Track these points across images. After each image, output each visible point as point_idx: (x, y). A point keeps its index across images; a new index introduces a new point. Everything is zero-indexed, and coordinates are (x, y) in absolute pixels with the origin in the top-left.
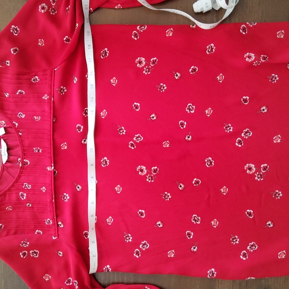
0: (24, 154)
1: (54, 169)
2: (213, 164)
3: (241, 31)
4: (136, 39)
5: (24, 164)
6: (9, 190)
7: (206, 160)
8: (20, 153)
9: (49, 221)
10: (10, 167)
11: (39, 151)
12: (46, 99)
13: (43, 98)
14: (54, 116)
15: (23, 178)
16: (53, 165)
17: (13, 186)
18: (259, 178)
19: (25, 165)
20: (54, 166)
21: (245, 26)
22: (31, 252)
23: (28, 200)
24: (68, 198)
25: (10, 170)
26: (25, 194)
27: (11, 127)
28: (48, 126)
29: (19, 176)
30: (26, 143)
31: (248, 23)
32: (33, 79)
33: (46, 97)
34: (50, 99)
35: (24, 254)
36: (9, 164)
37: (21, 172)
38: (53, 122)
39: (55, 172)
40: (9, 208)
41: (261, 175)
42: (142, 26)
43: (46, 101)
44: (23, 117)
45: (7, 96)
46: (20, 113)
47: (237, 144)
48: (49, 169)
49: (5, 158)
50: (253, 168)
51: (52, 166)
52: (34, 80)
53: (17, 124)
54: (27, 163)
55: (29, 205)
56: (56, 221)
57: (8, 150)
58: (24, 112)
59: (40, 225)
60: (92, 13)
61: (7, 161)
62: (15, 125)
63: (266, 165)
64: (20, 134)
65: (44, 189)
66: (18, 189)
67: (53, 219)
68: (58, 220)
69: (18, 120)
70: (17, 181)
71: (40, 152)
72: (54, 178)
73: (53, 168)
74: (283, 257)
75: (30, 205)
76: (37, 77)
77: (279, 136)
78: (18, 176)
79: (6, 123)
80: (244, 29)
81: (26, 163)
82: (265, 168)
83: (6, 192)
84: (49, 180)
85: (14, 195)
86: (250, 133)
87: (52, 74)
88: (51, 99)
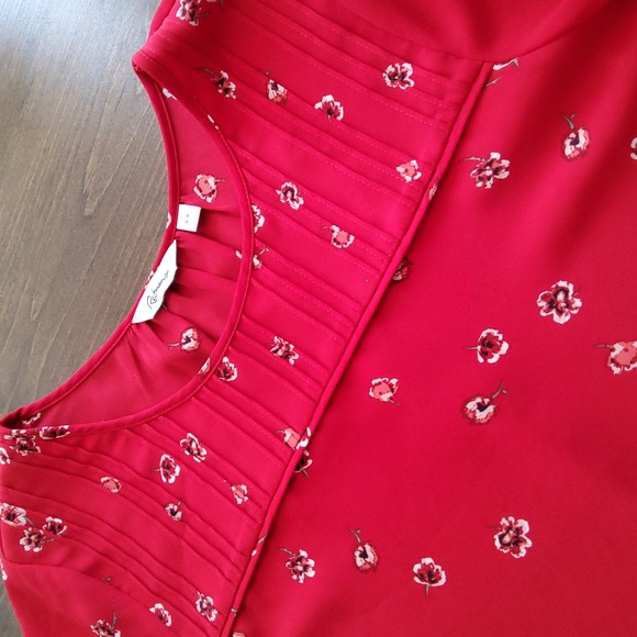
0: (234, 341)
1: (307, 448)
5: (218, 369)
6: (134, 426)
9: (210, 608)
11: (287, 355)
12: (408, 179)
13: (400, 169)
14: (406, 260)
15: (191, 413)
16: (309, 433)
17: (150, 419)
19: (219, 375)
20: (311, 440)
23: (177, 494)
24: (310, 573)
26: (177, 470)
27: (231, 218)
28: (364, 288)
29: (184, 401)
30: (263, 302)
32: (390, 69)
33: (409, 172)
34: (422, 185)
37: (195, 391)
38: (393, 282)
39: (303, 461)
40: (110, 483)
43: (404, 191)
44: (295, 206)
45: (272, 94)
46: (289, 185)
51: (303, 435)
52: (392, 77)
53: (262, 221)
54: (228, 373)
55: (174, 513)
56: (230, 621)
57: (174, 289)
58: (306, 191)
62: (255, 222)
64: (256, 262)
65: (241, 494)
67: (224, 611)
68: (239, 626)
69: (275, 209)
71: (292, 361)
72: (293, 480)
73: (304, 443)
75: (179, 515)
76: (408, 66)
78: (183, 397)
79: (219, 192)
81: (226, 371)
85: (145, 452)
87: (474, 80)
88: (426, 188)
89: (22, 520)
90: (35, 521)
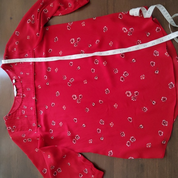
0: (23, 92)
1: (35, 98)
2: (109, 92)
3: (119, 17)
4: (69, 30)
5: (23, 96)
6: (18, 109)
7: (105, 90)
8: (21, 91)
10: (18, 98)
12: (31, 64)
14: (35, 72)
15: (23, 103)
17: (19, 107)
18: (133, 99)
21: (121, 14)
22: (28, 139)
23: (26, 114)
24: (42, 113)
25: (18, 100)
26: (24, 111)
27: (17, 79)
28: (32, 77)
29: (22, 103)
30: (24, 86)
31: (123, 12)
32: (25, 55)
35: (25, 141)
36: (17, 97)
37: (22, 100)
38: (34, 75)
39: (36, 100)
40: (18, 118)
41: (135, 98)
42: (70, 23)
44: (22, 74)
45: (16, 65)
46: (21, 72)
47: (121, 80)
48: (33, 98)
49: (15, 94)
50: (130, 93)
51: (34, 97)
53: (20, 77)
54: (24, 96)
55: (26, 117)
57: (17, 90)
58: (23, 72)
59: (30, 126)
60: (50, 19)
61: (16, 96)
63: (137, 92)
64: (21, 82)
65: (32, 108)
66: (22, 109)
67: (36, 123)
68: (38, 124)
69: (20, 75)
70: (21, 105)
71: (30, 90)
72: (36, 103)
74: (150, 147)
76: (27, 54)
77: (144, 75)
79: (16, 78)
80: (121, 16)
82: (137, 94)
83: (16, 110)
84: (33, 104)
85: (20, 111)
86: (127, 74)
87: (33, 52)
88: (33, 64)
89: (10, 128)
90: (12, 127)
